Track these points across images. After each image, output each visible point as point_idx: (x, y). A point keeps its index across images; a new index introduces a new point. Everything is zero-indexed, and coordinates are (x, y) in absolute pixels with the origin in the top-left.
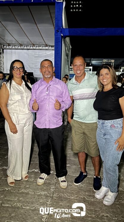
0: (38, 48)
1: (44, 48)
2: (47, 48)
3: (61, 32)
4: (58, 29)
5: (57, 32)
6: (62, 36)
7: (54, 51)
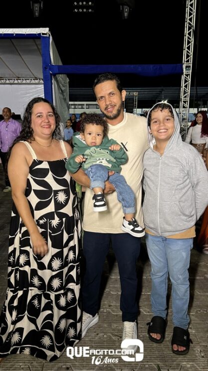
0: (24, 82)
1: (33, 81)
2: (37, 81)
3: (50, 69)
4: (47, 65)
5: (45, 69)
6: (51, 74)
7: (43, 85)
